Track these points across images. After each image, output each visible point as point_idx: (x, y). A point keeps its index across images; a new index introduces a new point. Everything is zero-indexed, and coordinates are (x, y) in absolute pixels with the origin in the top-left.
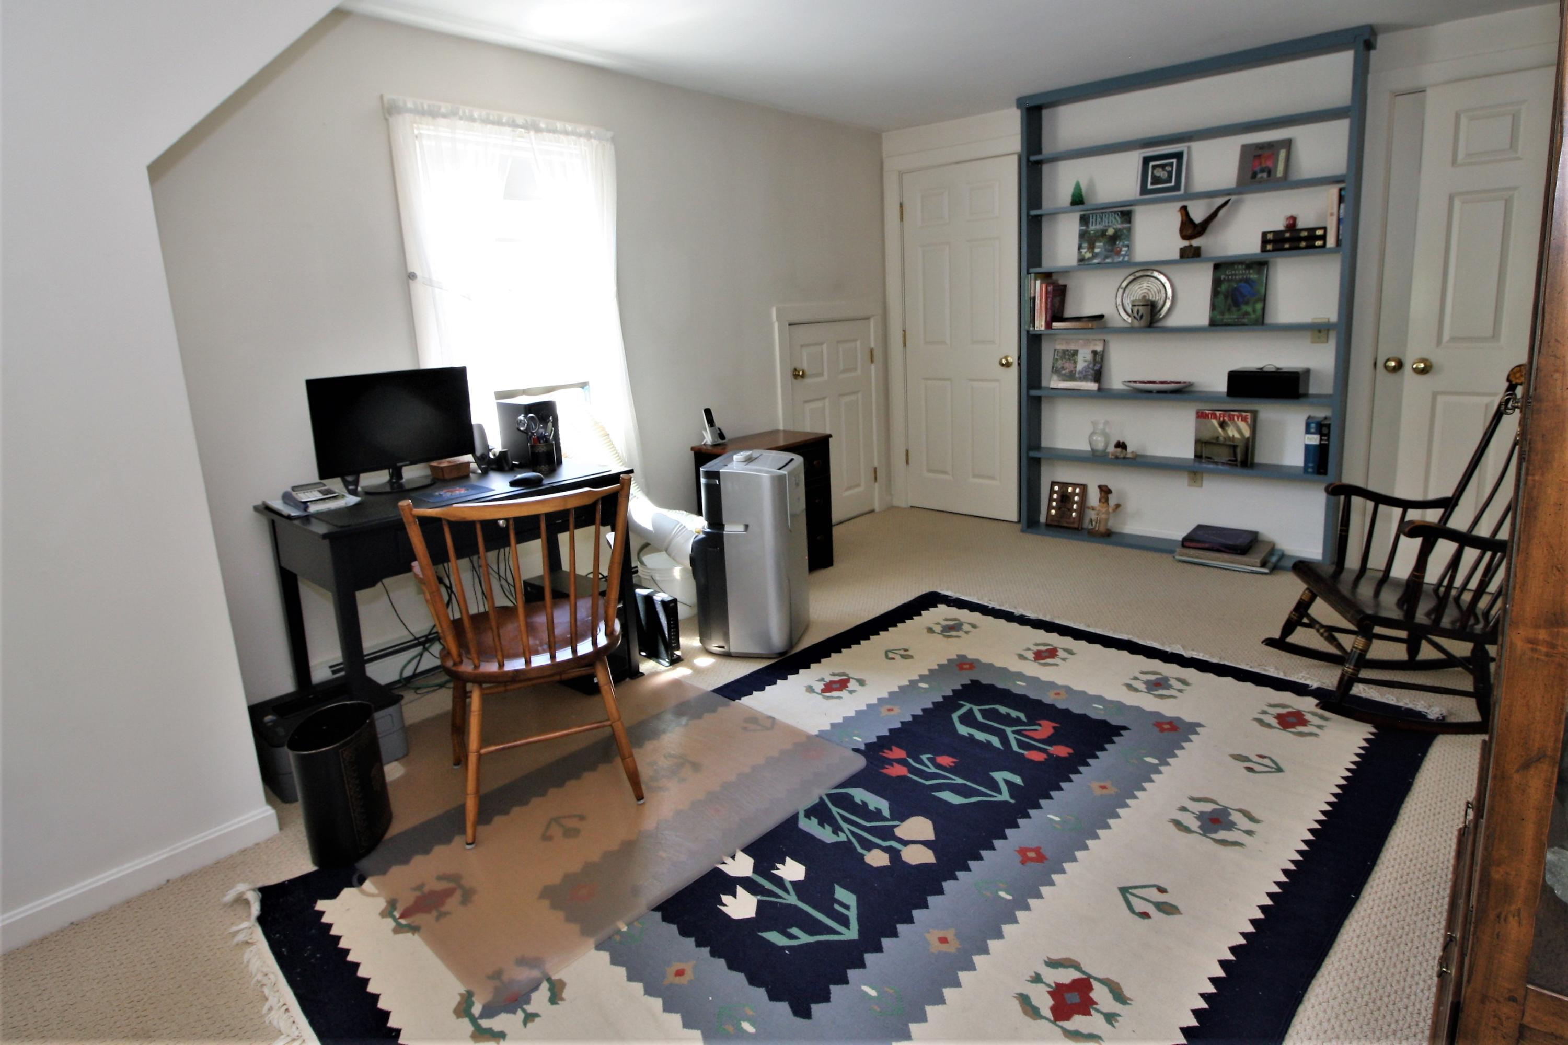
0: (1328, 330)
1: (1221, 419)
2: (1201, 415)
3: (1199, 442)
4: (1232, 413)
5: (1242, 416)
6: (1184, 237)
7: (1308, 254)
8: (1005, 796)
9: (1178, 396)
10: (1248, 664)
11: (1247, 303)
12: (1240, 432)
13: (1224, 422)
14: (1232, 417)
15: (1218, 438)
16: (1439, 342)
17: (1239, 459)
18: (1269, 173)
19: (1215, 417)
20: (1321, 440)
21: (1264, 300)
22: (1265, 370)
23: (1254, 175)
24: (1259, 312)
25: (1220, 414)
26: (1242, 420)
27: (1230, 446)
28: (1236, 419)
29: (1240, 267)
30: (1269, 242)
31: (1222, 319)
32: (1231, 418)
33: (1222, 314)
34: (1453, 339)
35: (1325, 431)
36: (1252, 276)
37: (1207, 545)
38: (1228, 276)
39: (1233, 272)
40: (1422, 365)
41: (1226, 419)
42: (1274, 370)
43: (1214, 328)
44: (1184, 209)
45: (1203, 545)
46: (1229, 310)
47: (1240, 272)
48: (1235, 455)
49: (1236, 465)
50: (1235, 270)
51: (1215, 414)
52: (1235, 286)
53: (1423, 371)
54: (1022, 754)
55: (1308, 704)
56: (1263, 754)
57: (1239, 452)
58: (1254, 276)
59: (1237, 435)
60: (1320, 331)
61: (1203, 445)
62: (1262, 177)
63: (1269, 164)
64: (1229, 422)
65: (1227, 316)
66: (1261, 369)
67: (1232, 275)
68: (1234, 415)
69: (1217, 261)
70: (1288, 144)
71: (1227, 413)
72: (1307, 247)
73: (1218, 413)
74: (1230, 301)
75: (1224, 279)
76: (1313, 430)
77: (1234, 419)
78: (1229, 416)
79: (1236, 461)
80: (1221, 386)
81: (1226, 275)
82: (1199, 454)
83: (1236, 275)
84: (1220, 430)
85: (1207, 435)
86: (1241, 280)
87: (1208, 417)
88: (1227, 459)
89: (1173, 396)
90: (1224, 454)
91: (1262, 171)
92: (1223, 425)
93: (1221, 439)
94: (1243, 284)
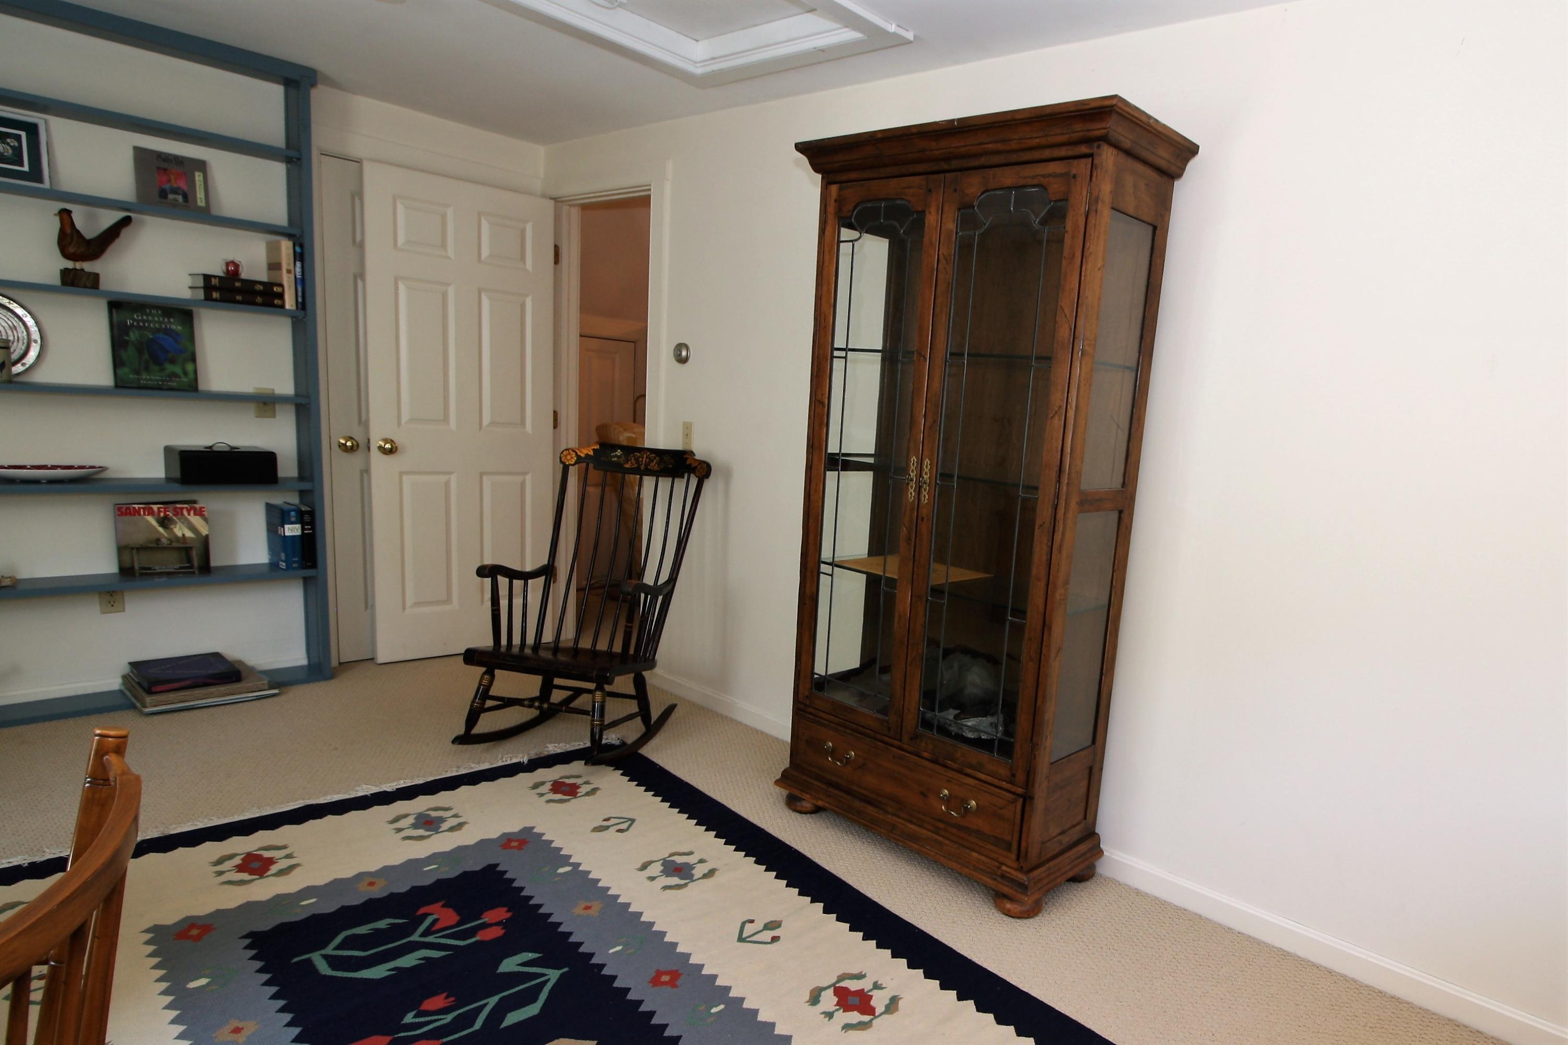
0: (274, 403)
1: (162, 514)
2: (123, 511)
3: (122, 550)
4: (178, 506)
5: (195, 509)
6: (66, 255)
7: (263, 313)
8: (553, 975)
9: (82, 486)
10: (447, 771)
11: (173, 361)
12: (192, 528)
13: (166, 517)
14: (179, 511)
15: (158, 540)
16: (399, 424)
17: (196, 564)
18: (185, 197)
19: (151, 513)
20: (303, 529)
21: (193, 359)
22: (215, 449)
23: (163, 194)
24: (192, 376)
25: (159, 508)
26: (195, 514)
27: (179, 549)
28: (185, 512)
29: (154, 312)
30: (215, 288)
31: (139, 380)
32: (178, 513)
33: (138, 372)
34: (412, 420)
35: (307, 518)
36: (173, 327)
37: (187, 683)
38: (138, 321)
39: (145, 317)
40: (388, 446)
41: (170, 514)
42: (227, 449)
43: (120, 390)
44: (65, 214)
45: (182, 684)
46: (147, 369)
47: (156, 320)
48: (189, 560)
49: (194, 573)
50: (147, 315)
51: (152, 509)
52: (151, 336)
53: (391, 452)
54: (477, 941)
55: (577, 767)
56: (606, 817)
57: (194, 554)
58: (177, 328)
59: (189, 534)
60: (265, 404)
61: (134, 552)
62: (176, 200)
63: (182, 185)
64: (174, 518)
65: (145, 376)
66: (211, 447)
67: (144, 321)
68: (182, 509)
69: (114, 298)
70: (201, 165)
71: (171, 507)
72: (264, 304)
73: (155, 507)
74: (146, 356)
75: (132, 325)
76: (293, 519)
77: (182, 514)
78: (175, 509)
79: (192, 567)
80: (155, 469)
81: (134, 320)
82: (128, 564)
83: (149, 322)
84: (161, 530)
85: (138, 537)
86: (158, 330)
87: (139, 514)
88: (177, 566)
89: (72, 486)
90: (171, 562)
91: (175, 191)
92: (165, 522)
93: (164, 541)
94: (161, 335)
